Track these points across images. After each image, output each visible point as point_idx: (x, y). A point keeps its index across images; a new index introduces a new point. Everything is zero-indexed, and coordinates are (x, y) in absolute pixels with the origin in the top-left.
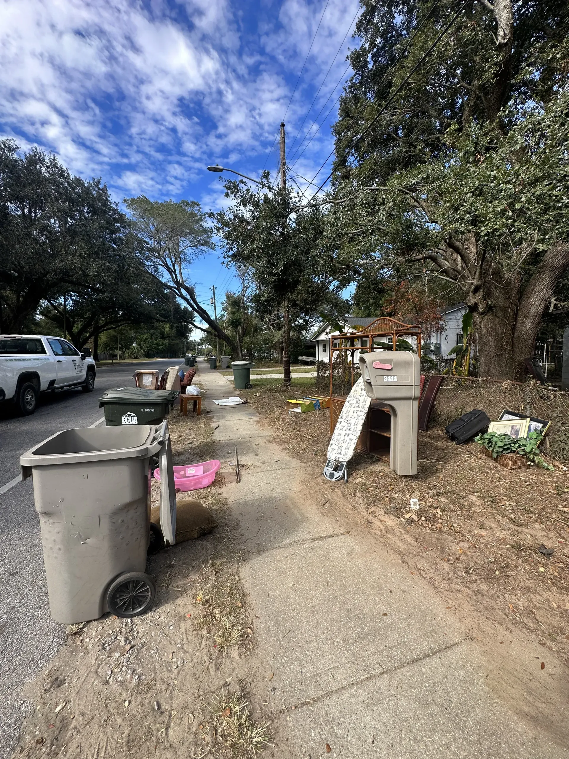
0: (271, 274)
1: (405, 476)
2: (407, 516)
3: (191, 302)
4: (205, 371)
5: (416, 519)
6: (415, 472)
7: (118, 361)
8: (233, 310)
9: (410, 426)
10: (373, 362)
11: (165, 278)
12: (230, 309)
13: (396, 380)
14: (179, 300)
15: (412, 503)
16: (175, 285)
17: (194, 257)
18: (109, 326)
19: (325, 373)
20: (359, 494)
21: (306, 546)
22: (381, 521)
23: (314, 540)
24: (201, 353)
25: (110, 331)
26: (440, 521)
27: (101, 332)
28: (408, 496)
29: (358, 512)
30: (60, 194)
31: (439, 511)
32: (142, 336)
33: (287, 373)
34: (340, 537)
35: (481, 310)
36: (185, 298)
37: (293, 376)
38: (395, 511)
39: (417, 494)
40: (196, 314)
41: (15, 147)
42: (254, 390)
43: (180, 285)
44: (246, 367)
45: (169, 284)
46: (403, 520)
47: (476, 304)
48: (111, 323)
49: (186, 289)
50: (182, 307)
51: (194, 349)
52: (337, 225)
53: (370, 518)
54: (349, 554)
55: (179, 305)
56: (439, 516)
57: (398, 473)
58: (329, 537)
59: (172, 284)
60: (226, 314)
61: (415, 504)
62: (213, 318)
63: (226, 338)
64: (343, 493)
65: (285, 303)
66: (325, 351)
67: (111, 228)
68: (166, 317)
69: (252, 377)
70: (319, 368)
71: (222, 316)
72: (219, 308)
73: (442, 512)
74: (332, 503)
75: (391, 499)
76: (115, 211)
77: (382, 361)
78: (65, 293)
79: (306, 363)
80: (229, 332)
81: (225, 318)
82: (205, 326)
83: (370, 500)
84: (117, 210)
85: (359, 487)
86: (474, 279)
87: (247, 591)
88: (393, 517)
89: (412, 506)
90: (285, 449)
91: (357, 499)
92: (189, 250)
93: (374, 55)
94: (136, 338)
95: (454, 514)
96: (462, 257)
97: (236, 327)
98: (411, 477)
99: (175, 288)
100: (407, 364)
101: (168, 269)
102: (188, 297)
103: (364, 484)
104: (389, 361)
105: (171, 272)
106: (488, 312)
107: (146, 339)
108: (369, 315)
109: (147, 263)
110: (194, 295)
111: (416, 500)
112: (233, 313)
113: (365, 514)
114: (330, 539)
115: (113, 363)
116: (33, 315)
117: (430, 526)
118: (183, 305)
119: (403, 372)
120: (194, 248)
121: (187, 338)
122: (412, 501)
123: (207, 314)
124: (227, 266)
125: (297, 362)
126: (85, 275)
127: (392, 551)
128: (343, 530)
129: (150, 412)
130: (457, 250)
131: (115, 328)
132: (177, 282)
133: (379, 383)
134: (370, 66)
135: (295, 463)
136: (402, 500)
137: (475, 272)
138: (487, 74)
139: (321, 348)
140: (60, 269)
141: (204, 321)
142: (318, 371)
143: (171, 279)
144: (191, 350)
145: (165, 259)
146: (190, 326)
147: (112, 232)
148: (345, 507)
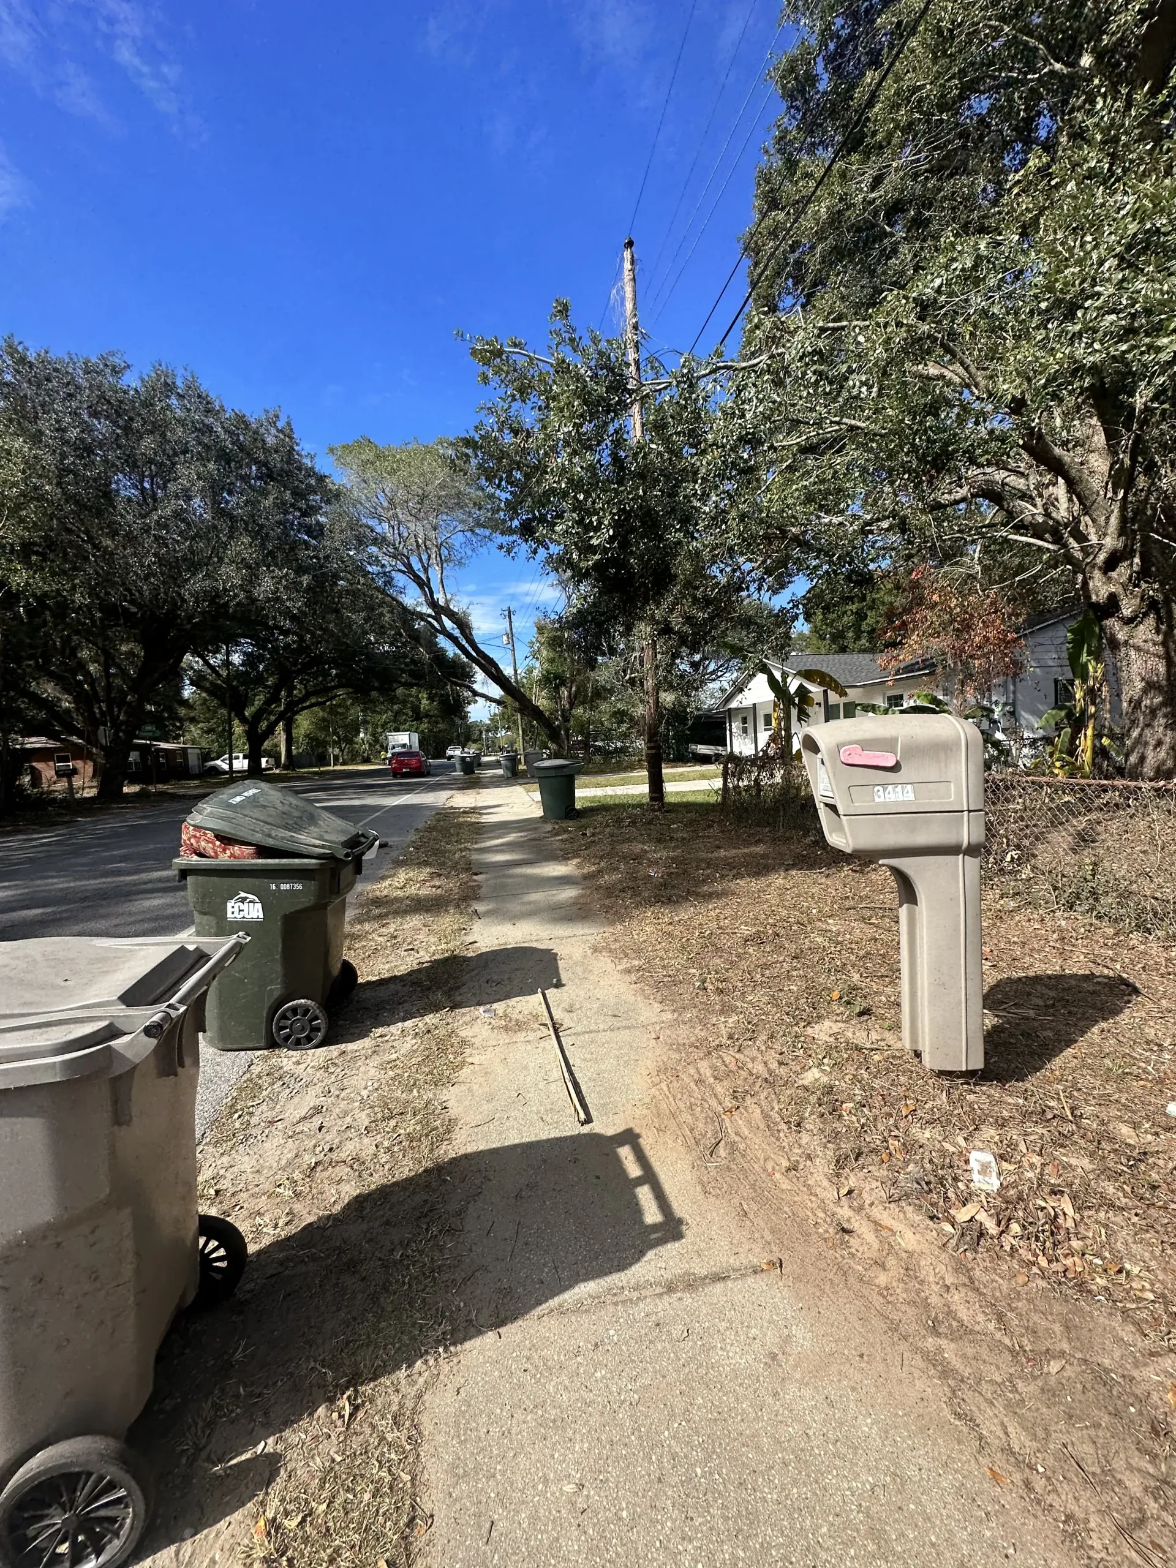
0: (587, 549)
1: (949, 1073)
2: (962, 1215)
3: (464, 642)
4: (496, 782)
5: (992, 1227)
6: (978, 1063)
7: (331, 768)
8: (551, 655)
9: (957, 930)
10: (839, 747)
11: (412, 598)
12: (545, 653)
13: (911, 796)
14: (443, 642)
15: (974, 1165)
16: (430, 611)
17: (469, 553)
18: (313, 700)
19: (740, 779)
20: (812, 1123)
21: (639, 1311)
22: (877, 1225)
23: (670, 1288)
24: (493, 747)
25: (316, 709)
26: (1076, 1244)
27: (297, 713)
28: (960, 1140)
29: (809, 1187)
30: (207, 448)
31: (1067, 1205)
32: (378, 717)
33: (656, 783)
34: (750, 1280)
35: (1127, 612)
36: (450, 636)
37: (669, 787)
38: (920, 1195)
39: (989, 1132)
40: (477, 668)
41: (123, 365)
42: (584, 821)
43: (440, 610)
44: (566, 771)
45: (418, 609)
46: (948, 1228)
47: (1113, 599)
48: (316, 693)
49: (452, 616)
50: (450, 654)
51: (480, 739)
52: (743, 416)
53: (844, 1212)
54: (774, 1357)
55: (443, 651)
56: (1070, 1224)
57: (928, 1061)
58: (718, 1278)
59: (426, 610)
60: (538, 665)
61: (984, 1169)
62: (508, 671)
63: (536, 713)
64: (766, 1117)
65: (643, 629)
66: (745, 730)
67: (303, 505)
68: (418, 676)
69: (579, 793)
70: (726, 769)
71: (530, 671)
72: (522, 651)
73: (1078, 1209)
74: (733, 1147)
75: (910, 1147)
76: (311, 472)
77: (866, 744)
78: (231, 640)
79: (705, 760)
80: (541, 700)
81: (536, 673)
82: (496, 691)
83: (846, 1146)
84: (312, 468)
85: (813, 1099)
86: (1105, 535)
87: (427, 1504)
88: (917, 1218)
89: (976, 1176)
90: (628, 971)
91: (805, 1138)
92: (458, 540)
93: (830, 59)
94: (365, 722)
95: (1119, 1219)
96: (1072, 486)
97: (557, 688)
98: (969, 1075)
99: (430, 616)
100: (940, 749)
101: (417, 580)
102: (457, 633)
103: (829, 1090)
104: (888, 744)
105: (423, 585)
106: (1145, 615)
107: (386, 723)
108: (843, 650)
109: (369, 568)
110: (470, 628)
111: (988, 1157)
112: (551, 661)
113: (831, 1194)
114: (719, 1287)
115: (323, 773)
116: (179, 689)
117: (1043, 1262)
118: (451, 650)
119: (931, 772)
120: (469, 534)
121: (465, 717)
122: (978, 1158)
123: (496, 666)
124: (509, 551)
125: (683, 758)
126: (253, 600)
127: (918, 1361)
128: (760, 1259)
129: (291, 891)
130: (1057, 468)
131: (324, 703)
132: (433, 604)
133: (860, 806)
134: (824, 85)
135: (651, 1012)
136: (943, 1153)
137: (1108, 518)
138: (1122, 18)
139: (736, 726)
140: (205, 592)
141: (490, 681)
142: (725, 775)
143: (422, 599)
144: (475, 741)
145: (408, 559)
146: (467, 694)
147: (305, 514)
148: (769, 1166)
